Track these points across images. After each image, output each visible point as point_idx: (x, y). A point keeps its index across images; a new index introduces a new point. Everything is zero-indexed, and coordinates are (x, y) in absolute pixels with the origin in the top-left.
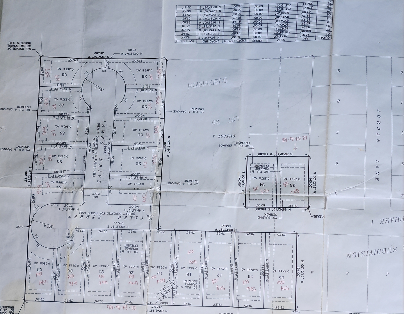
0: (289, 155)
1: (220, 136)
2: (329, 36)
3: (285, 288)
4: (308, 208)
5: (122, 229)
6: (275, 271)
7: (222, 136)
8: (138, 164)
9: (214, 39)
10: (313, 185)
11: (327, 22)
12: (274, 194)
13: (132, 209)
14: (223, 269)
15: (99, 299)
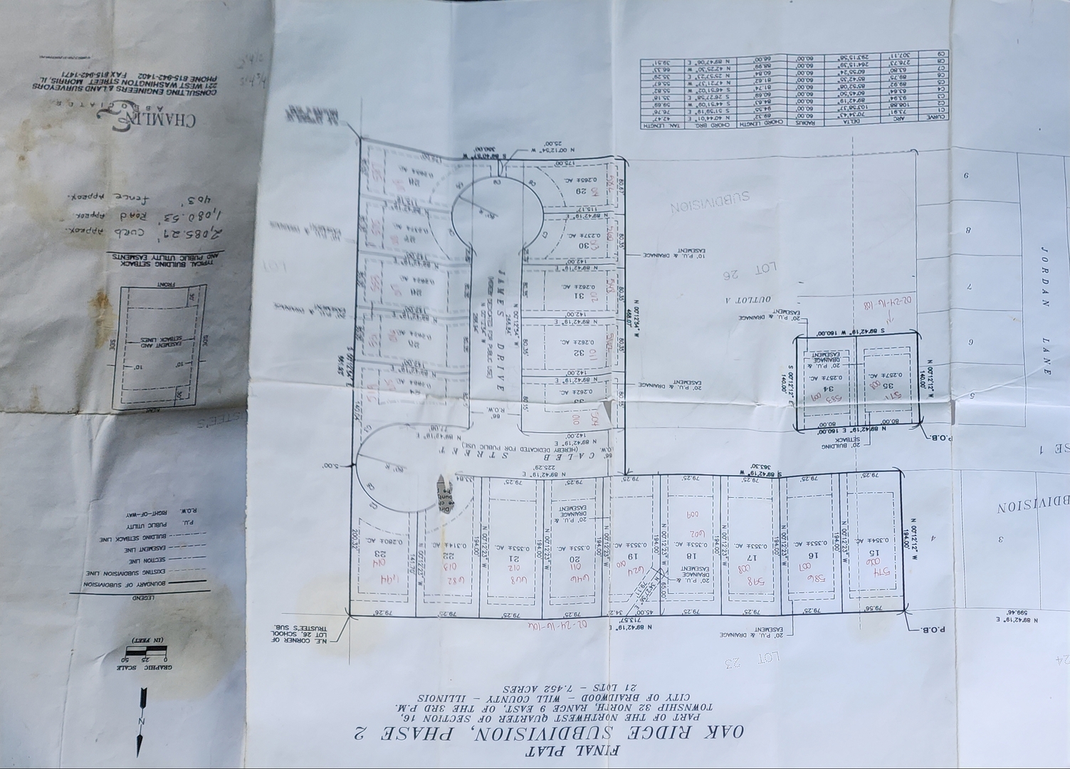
0: (879, 332)
1: (741, 300)
2: (942, 114)
3: (882, 572)
4: (920, 422)
5: (552, 478)
6: (862, 541)
7: (745, 300)
8: (579, 353)
9: (719, 120)
10: (927, 383)
11: (939, 89)
12: (853, 403)
13: (572, 441)
14: (758, 547)
15: (512, 610)
